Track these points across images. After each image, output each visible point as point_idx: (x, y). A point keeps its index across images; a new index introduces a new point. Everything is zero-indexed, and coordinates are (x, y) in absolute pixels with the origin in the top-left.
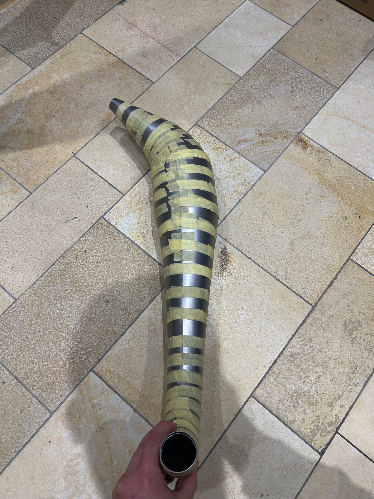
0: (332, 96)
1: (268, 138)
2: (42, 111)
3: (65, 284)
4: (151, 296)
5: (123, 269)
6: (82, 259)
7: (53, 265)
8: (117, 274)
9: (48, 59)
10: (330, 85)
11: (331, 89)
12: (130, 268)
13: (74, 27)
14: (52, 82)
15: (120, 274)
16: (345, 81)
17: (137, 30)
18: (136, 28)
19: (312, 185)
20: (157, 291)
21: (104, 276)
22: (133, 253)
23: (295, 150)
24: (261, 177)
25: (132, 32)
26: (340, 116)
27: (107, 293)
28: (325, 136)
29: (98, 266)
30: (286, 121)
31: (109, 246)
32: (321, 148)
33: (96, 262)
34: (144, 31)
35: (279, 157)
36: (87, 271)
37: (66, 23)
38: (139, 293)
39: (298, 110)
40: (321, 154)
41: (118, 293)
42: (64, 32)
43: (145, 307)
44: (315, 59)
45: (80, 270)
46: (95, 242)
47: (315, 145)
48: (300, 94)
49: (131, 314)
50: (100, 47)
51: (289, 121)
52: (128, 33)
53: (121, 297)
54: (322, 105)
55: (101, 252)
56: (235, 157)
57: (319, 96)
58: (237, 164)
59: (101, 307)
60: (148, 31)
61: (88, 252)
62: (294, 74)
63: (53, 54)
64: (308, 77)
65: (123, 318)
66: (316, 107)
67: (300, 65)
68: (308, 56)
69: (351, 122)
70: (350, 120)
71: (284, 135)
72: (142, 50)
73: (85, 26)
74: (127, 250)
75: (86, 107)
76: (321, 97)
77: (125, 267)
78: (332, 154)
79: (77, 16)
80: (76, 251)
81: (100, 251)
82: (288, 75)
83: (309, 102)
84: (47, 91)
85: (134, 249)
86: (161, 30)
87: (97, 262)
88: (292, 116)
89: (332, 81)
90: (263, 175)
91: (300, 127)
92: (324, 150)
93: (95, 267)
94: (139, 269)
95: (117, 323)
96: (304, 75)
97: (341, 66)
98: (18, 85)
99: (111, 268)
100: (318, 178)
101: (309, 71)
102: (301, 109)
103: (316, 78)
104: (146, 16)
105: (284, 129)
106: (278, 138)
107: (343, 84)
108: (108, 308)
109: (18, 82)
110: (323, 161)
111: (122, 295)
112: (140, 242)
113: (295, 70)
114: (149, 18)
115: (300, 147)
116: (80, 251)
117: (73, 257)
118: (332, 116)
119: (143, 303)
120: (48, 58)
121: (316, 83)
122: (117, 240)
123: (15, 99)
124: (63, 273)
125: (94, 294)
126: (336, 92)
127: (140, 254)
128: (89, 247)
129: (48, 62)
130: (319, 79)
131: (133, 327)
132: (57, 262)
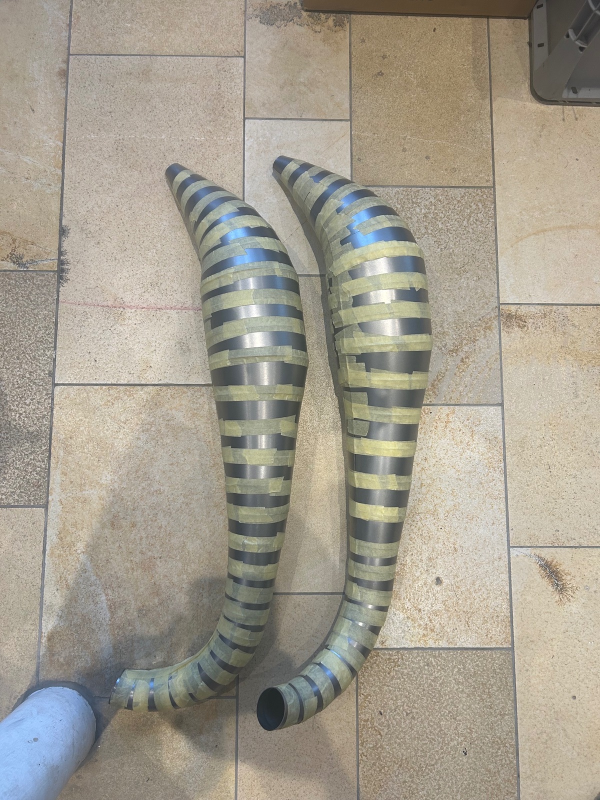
0: (495, 207)
1: (466, 348)
2: (128, 565)
3: (397, 776)
4: (509, 699)
5: (445, 695)
6: (385, 726)
7: (358, 766)
8: (444, 708)
9: (52, 472)
10: (479, 190)
11: (485, 196)
12: (452, 686)
13: (35, 383)
14: (96, 505)
15: (448, 704)
16: (493, 166)
17: (133, 311)
18: (129, 310)
19: (573, 377)
20: (510, 686)
21: (432, 724)
22: (439, 663)
23: (513, 339)
24: (503, 419)
25: (130, 321)
26: (530, 235)
27: (455, 742)
28: (533, 283)
29: (413, 718)
30: (467, 301)
31: (402, 680)
32: (543, 307)
33: (405, 715)
34: (145, 306)
35: (501, 368)
36: (407, 736)
37: (13, 385)
38: (491, 708)
39: (469, 269)
40: (550, 318)
41: (468, 730)
42: (28, 405)
43: (513, 720)
44: (426, 158)
45: (396, 742)
46: (381, 690)
47: (532, 309)
48: (451, 239)
49: (506, 743)
50: (107, 387)
51: (471, 298)
52: (126, 328)
53: (476, 732)
54: (493, 235)
55: (399, 697)
56: (448, 415)
57: (478, 223)
58: (458, 423)
59: (463, 765)
60: (152, 300)
61: (384, 711)
62: (418, 210)
63: (49, 457)
64: (440, 201)
65: (501, 755)
66: (488, 243)
67: (414, 187)
68: (413, 160)
69: (550, 233)
70: (546, 230)
71: (482, 326)
72: (173, 343)
73: (49, 368)
74: (428, 665)
75: (184, 506)
76: (482, 222)
77: (445, 690)
78: (563, 306)
79: (18, 358)
80: (369, 723)
81: (396, 696)
82: (411, 218)
83: (472, 243)
84: (103, 526)
85: (435, 657)
86: (168, 282)
87: (407, 714)
88: (468, 286)
89: (477, 180)
90: (503, 413)
91: (493, 296)
92: (549, 308)
93: (410, 723)
94: (465, 678)
95: (500, 768)
96: (433, 201)
97: (469, 143)
98: (52, 553)
99: (430, 706)
100: (572, 359)
101: (433, 187)
102: (471, 265)
103: (452, 192)
104: (125, 274)
105: (475, 317)
106: (477, 338)
107: (494, 174)
108: (473, 759)
109: (48, 548)
110: (560, 328)
111: (473, 728)
112: (433, 641)
113: (414, 200)
114: (131, 274)
115: (516, 329)
116: (373, 719)
117: (372, 734)
118: (520, 243)
119: (507, 717)
120: (49, 469)
121: (459, 202)
122: (404, 664)
123: (71, 579)
124: (381, 765)
125: (441, 756)
126: (495, 196)
127: (448, 657)
128: (379, 703)
129: (56, 477)
130: (457, 191)
131: (523, 756)
132: (360, 757)
